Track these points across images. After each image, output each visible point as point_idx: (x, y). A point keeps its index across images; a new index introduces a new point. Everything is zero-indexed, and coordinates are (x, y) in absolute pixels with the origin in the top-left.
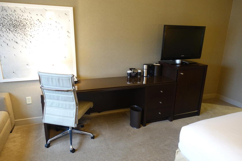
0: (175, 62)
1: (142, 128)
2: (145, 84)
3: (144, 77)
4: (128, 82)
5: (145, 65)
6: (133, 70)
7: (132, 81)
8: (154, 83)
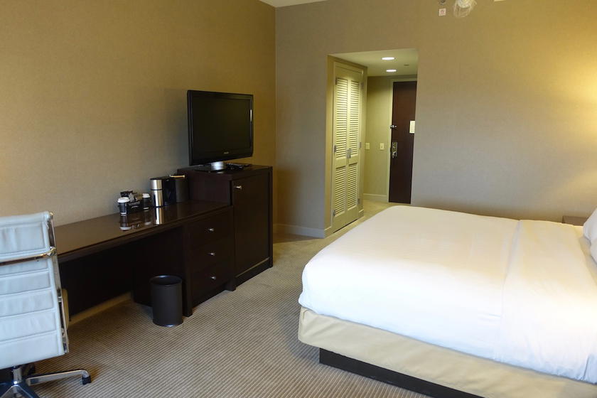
0: (211, 167)
1: (187, 320)
2: (159, 225)
3: (157, 209)
4: (124, 225)
5: (155, 181)
6: (131, 195)
7: (133, 221)
8: (179, 219)
